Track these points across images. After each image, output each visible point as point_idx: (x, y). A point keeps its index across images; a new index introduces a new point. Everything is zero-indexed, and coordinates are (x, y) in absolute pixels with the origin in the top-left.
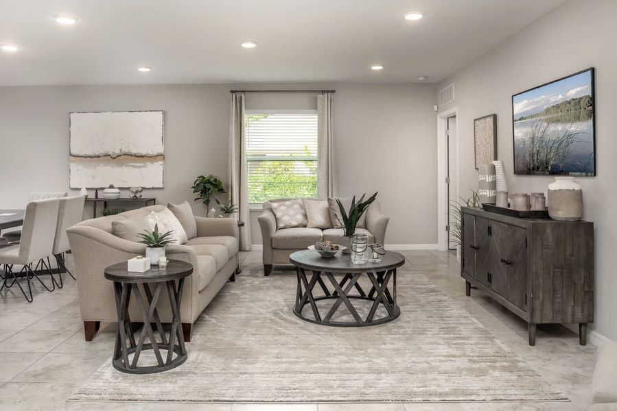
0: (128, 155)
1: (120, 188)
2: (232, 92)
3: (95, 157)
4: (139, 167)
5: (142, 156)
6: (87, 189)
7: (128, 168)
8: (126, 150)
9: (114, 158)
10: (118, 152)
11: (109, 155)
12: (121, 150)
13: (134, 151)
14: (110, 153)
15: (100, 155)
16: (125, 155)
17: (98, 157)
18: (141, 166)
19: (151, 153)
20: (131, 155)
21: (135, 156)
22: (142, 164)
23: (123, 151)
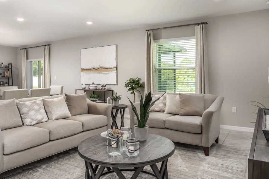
0: (102, 68)
1: (97, 84)
2: (147, 31)
3: (90, 69)
4: (106, 74)
5: (107, 69)
6: (85, 84)
7: (102, 74)
8: (101, 66)
9: (97, 70)
10: (98, 67)
11: (95, 68)
12: (99, 66)
13: (104, 66)
14: (95, 67)
15: (92, 68)
16: (101, 68)
17: (91, 69)
18: (108, 73)
19: (111, 67)
20: (103, 68)
21: (105, 68)
22: (107, 72)
23: (100, 66)
